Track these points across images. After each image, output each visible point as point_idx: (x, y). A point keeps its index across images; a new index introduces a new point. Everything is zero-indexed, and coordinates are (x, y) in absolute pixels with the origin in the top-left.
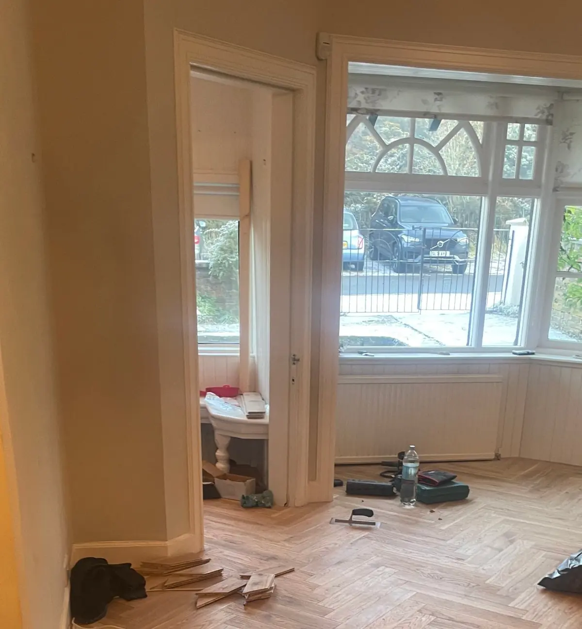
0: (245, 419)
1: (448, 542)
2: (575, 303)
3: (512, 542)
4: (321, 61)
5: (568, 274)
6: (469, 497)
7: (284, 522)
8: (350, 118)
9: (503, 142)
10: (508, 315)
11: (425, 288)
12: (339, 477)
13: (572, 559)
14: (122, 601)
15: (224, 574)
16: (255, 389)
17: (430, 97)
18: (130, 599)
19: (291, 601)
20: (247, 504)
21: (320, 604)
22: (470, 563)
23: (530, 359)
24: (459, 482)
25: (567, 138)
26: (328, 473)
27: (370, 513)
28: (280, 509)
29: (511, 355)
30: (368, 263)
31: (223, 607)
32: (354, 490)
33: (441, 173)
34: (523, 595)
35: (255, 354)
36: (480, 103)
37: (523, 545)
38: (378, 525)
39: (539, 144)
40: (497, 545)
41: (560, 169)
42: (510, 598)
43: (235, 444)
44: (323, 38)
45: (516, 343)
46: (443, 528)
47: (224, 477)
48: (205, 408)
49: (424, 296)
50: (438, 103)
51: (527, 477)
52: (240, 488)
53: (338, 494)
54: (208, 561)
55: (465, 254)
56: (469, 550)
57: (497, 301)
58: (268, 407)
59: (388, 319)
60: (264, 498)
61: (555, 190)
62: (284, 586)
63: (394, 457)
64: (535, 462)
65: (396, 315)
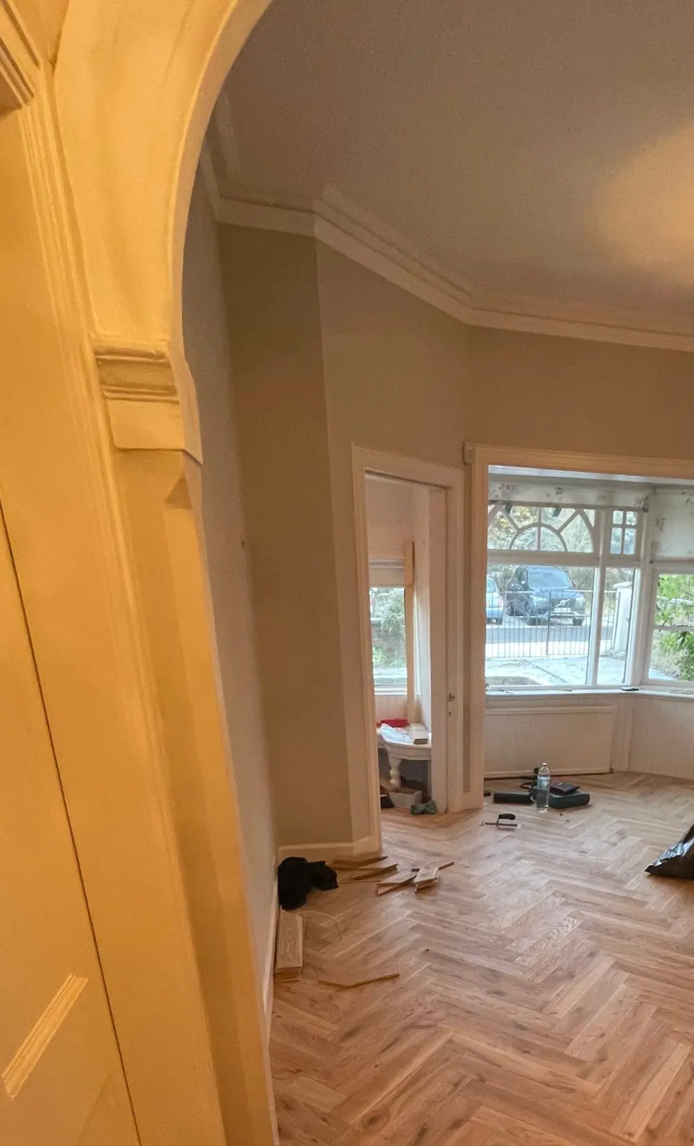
0: (412, 744)
1: (575, 839)
2: (669, 650)
3: (623, 838)
4: (467, 465)
5: (662, 627)
6: (590, 803)
7: (447, 825)
8: (490, 508)
9: (610, 525)
10: (617, 658)
11: (551, 637)
12: (487, 788)
13: (671, 851)
14: (319, 891)
15: (398, 867)
16: (419, 721)
17: (552, 491)
18: (325, 889)
19: (453, 889)
20: (414, 812)
21: (475, 890)
22: (591, 855)
23: (635, 694)
24: (581, 792)
25: (659, 523)
26: (478, 785)
27: (512, 817)
28: (441, 815)
29: (619, 691)
30: (507, 618)
31: (399, 893)
32: (500, 799)
33: (563, 550)
34: (633, 880)
35: (419, 693)
36: (591, 496)
37: (633, 840)
38: (519, 826)
39: (638, 527)
40: (614, 839)
41: (654, 546)
42: (622, 881)
43: (405, 764)
44: (469, 447)
45: (624, 681)
46: (572, 827)
47: (397, 791)
48: (380, 737)
49: (550, 643)
50: (559, 495)
51: (636, 785)
52: (410, 799)
53: (487, 803)
54: (386, 858)
55: (582, 610)
56: (591, 844)
57: (608, 648)
58: (430, 735)
59: (523, 663)
60: (428, 806)
61: (651, 562)
62: (446, 876)
63: (529, 772)
64: (639, 774)
65: (528, 659)
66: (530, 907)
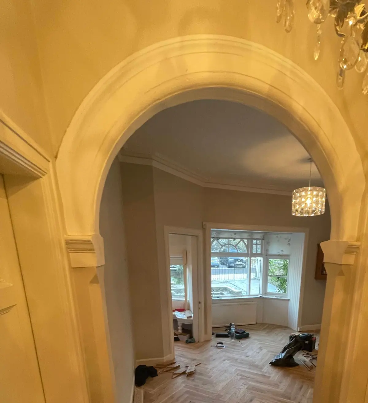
0: (186, 318)
1: (244, 351)
2: (274, 281)
3: (261, 350)
4: (204, 229)
5: (271, 276)
6: (250, 336)
7: (198, 347)
8: (212, 239)
9: (252, 244)
10: (257, 280)
11: (235, 273)
12: (213, 331)
13: (278, 356)
15: (181, 366)
16: (189, 309)
17: (233, 234)
18: (153, 377)
19: (201, 374)
20: (187, 342)
21: (208, 374)
22: (250, 358)
23: (263, 297)
24: (247, 332)
25: (268, 243)
26: (210, 331)
27: (222, 343)
28: (197, 343)
29: (258, 297)
30: (220, 265)
31: (180, 377)
32: (218, 336)
33: (237, 252)
34: (265, 367)
35: (189, 299)
36: (246, 235)
37: (265, 351)
38: (225, 347)
39: (261, 244)
40: (258, 351)
41: (267, 250)
42: (261, 368)
43: (183, 325)
44: (204, 223)
45: (259, 293)
46: (243, 346)
47: (181, 334)
48: (175, 315)
49: (235, 274)
50: (235, 235)
51: (265, 329)
52: (186, 337)
53: (213, 337)
54: (176, 362)
55: (245, 263)
56: (250, 353)
57: (255, 276)
58: (193, 315)
59: (226, 282)
60: (192, 340)
61: (266, 255)
62: (198, 368)
63: (228, 325)
64: (267, 324)
65: (228, 281)
66: (228, 381)
